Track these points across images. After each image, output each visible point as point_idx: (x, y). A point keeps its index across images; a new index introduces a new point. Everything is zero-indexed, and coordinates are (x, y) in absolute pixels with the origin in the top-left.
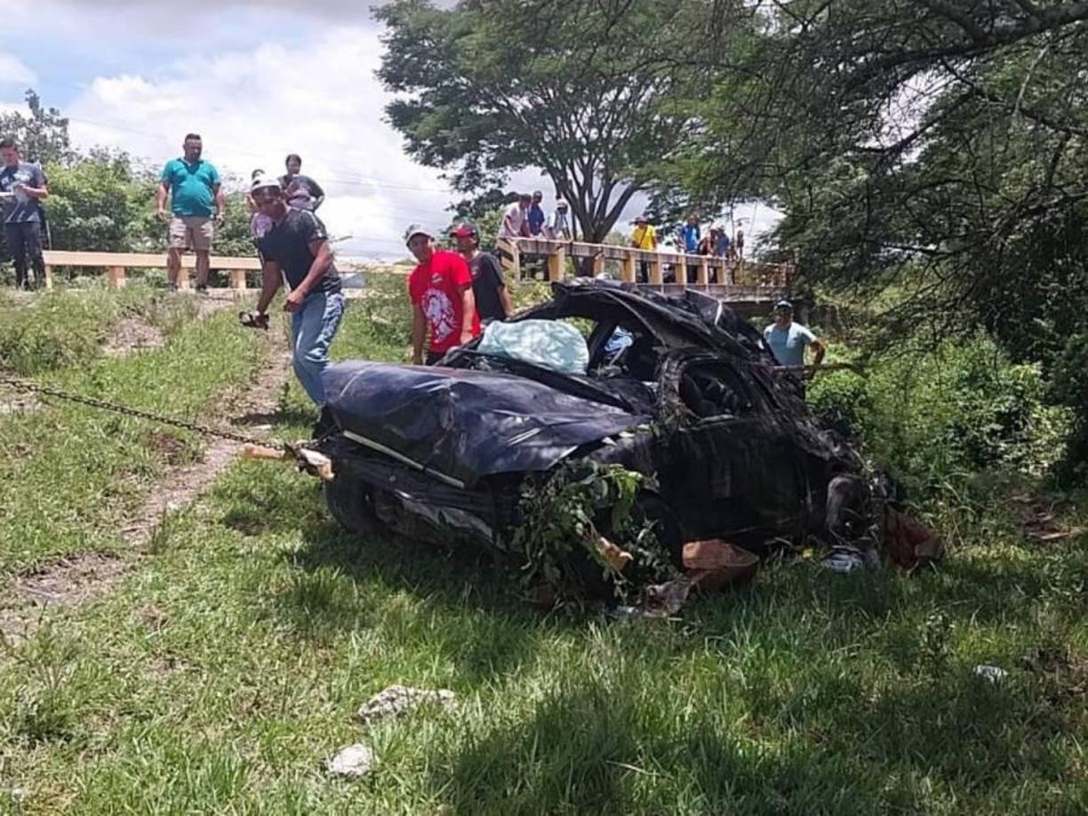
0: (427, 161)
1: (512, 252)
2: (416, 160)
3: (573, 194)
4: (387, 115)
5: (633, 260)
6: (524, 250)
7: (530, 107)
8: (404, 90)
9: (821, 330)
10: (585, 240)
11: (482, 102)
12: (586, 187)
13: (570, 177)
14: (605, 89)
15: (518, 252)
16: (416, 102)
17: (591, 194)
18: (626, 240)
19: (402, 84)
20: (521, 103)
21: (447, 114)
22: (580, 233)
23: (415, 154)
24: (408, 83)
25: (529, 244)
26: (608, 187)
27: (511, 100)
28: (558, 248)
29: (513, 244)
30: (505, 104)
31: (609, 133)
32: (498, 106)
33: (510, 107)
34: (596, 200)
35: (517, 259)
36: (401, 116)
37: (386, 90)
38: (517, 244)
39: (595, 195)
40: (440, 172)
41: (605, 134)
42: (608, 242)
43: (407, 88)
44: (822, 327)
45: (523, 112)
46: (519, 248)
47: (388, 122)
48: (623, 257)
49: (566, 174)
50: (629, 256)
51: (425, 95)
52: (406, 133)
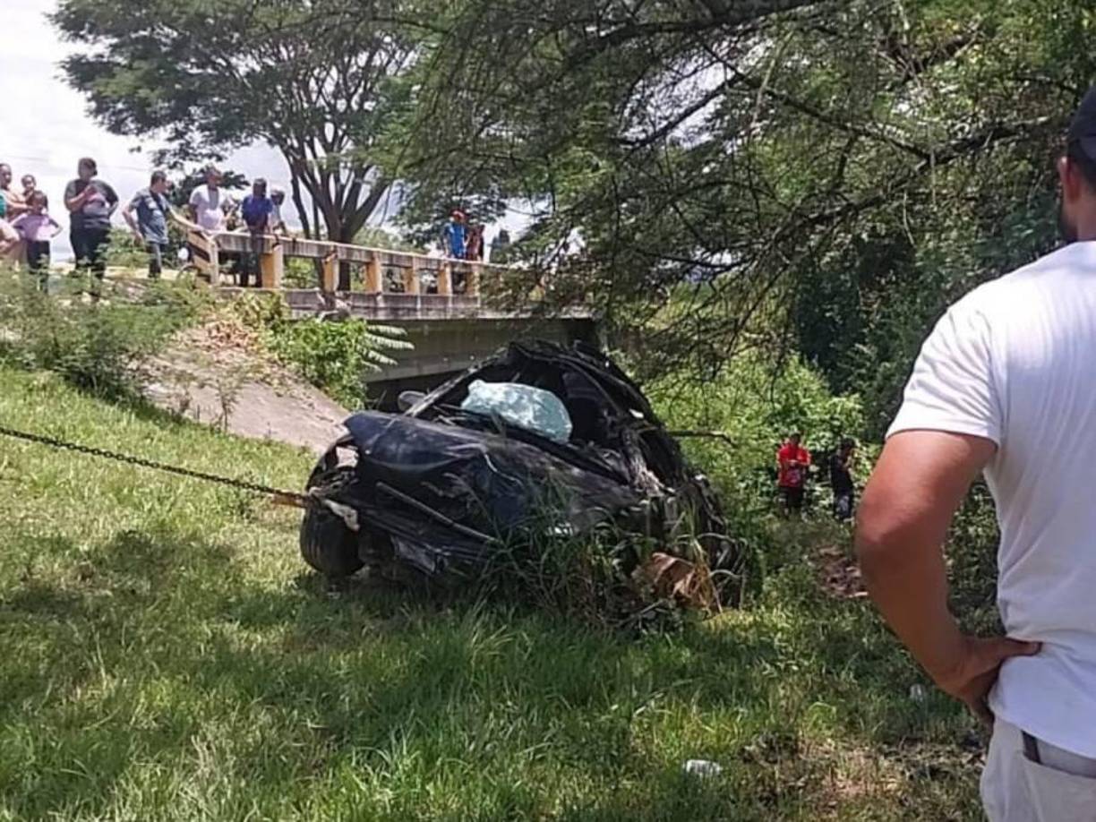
0: (117, 128)
2: (102, 123)
3: (312, 177)
4: (64, 73)
5: (378, 263)
7: (258, 68)
8: (87, 41)
9: (622, 355)
10: (330, 239)
11: (193, 60)
12: (331, 170)
13: (309, 156)
14: (354, 52)
15: (216, 249)
16: (102, 56)
17: (337, 180)
19: (82, 33)
20: (245, 64)
21: (148, 73)
23: (100, 118)
24: (90, 32)
25: (233, 240)
26: (360, 172)
27: (234, 60)
28: (274, 246)
29: (210, 239)
30: (224, 64)
31: (361, 105)
32: (214, 65)
33: (230, 66)
34: (343, 187)
35: (214, 258)
36: (82, 73)
37: (60, 39)
38: (216, 239)
39: (343, 181)
40: (133, 140)
41: (355, 107)
43: (90, 37)
44: (623, 351)
45: (248, 75)
46: (219, 245)
47: (63, 80)
48: (364, 259)
49: (304, 156)
50: (373, 259)
51: (114, 48)
52: (89, 94)
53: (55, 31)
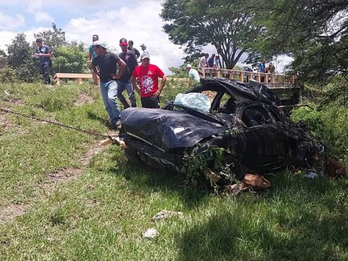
0: (176, 43)
1: (203, 73)
2: (172, 42)
3: (223, 53)
4: (163, 29)
5: (242, 75)
6: (207, 72)
7: (209, 25)
8: (169, 21)
9: (306, 98)
11: (194, 24)
12: (227, 51)
13: (222, 48)
14: (234, 19)
15: (205, 73)
16: (172, 24)
17: (229, 54)
18: (240, 68)
19: (168, 18)
20: (206, 24)
21: (182, 28)
22: (225, 66)
23: (172, 40)
24: (170, 18)
25: (208, 70)
26: (234, 51)
27: (203, 23)
28: (218, 71)
29: (203, 70)
30: (201, 24)
31: (235, 33)
32: (199, 25)
33: (203, 25)
34: (230, 55)
35: (204, 75)
36: (168, 29)
37: (163, 21)
38: (205, 70)
39: (230, 54)
40: (179, 46)
41: (234, 33)
42: (234, 69)
43: (170, 19)
44: (306, 97)
45: (207, 27)
47: (163, 31)
48: (239, 74)
49: (221, 47)
50: (241, 74)
51: (175, 22)
52: (169, 34)
53: (161, 19)
